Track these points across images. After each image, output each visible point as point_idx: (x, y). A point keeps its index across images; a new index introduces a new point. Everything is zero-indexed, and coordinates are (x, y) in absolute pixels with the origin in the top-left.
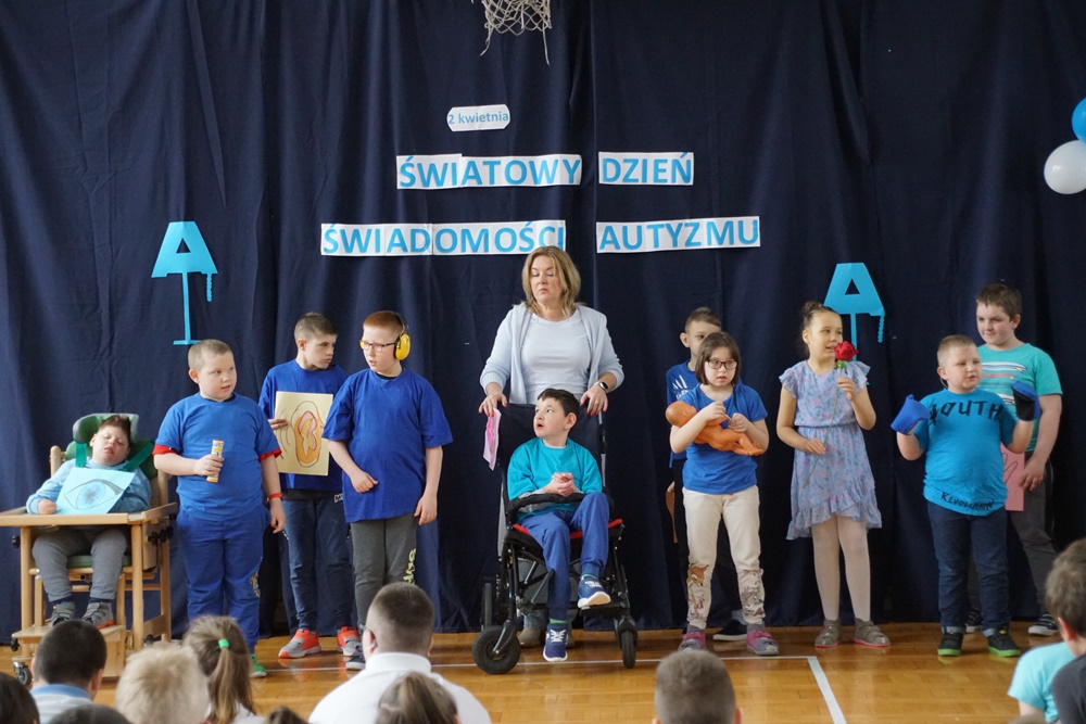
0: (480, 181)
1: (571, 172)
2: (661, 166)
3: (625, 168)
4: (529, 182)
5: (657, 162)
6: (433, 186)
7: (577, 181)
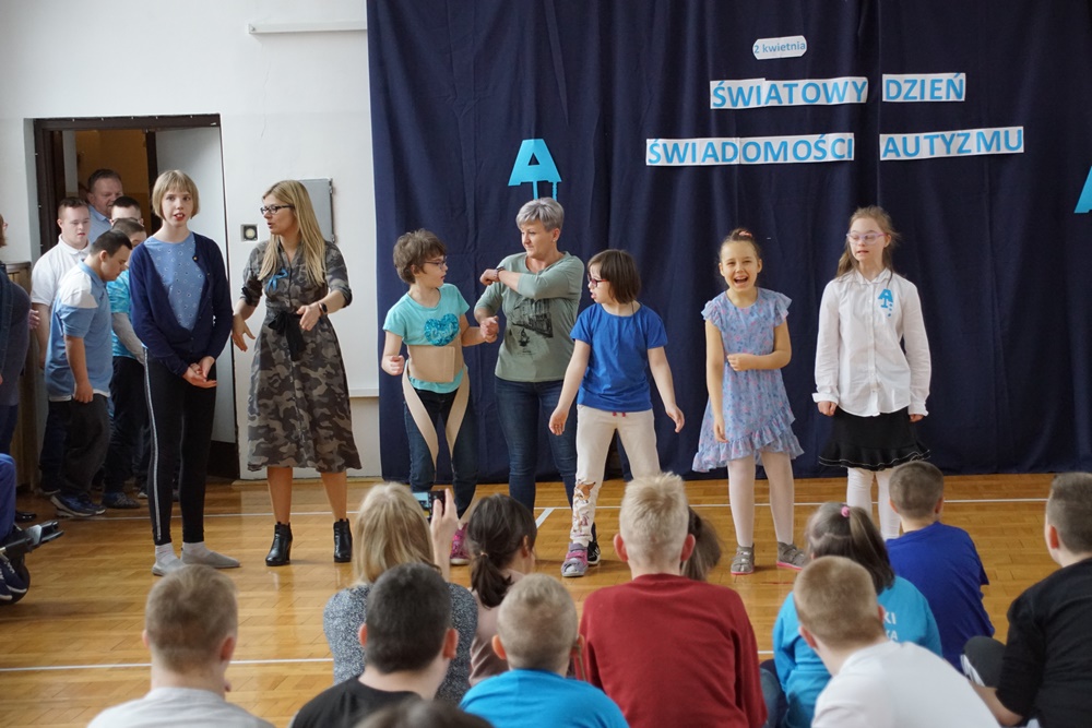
0: (780, 101)
1: (859, 92)
2: (937, 85)
3: (905, 87)
4: (822, 101)
5: (933, 82)
6: (740, 106)
7: (863, 100)
